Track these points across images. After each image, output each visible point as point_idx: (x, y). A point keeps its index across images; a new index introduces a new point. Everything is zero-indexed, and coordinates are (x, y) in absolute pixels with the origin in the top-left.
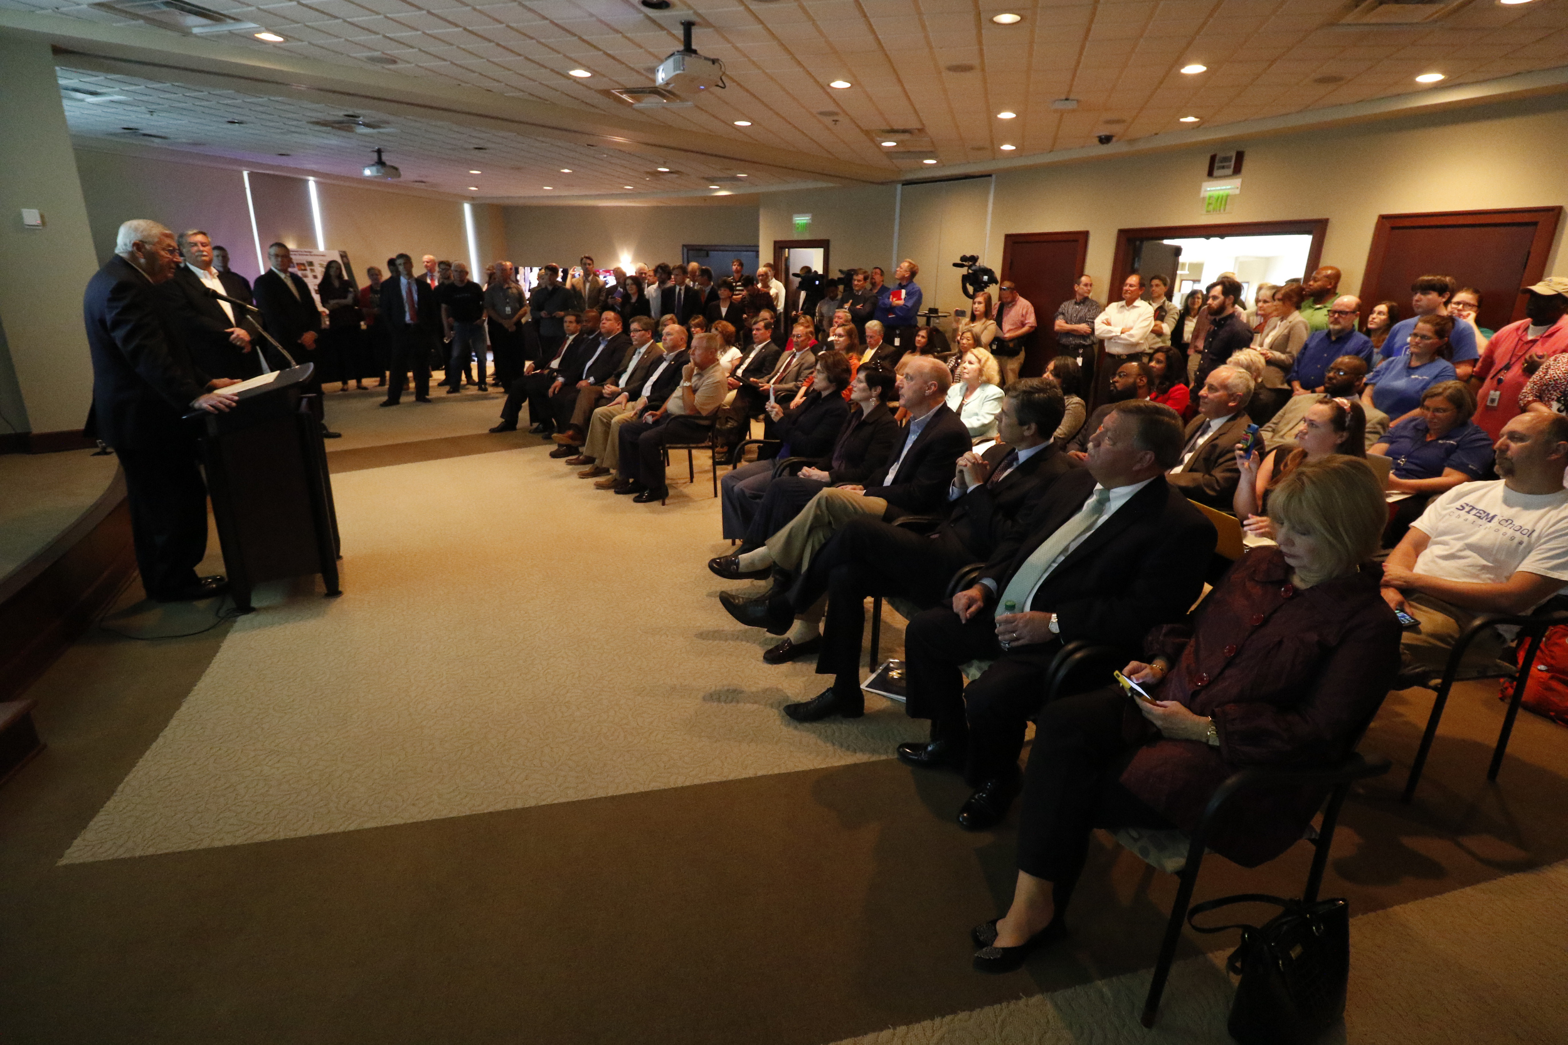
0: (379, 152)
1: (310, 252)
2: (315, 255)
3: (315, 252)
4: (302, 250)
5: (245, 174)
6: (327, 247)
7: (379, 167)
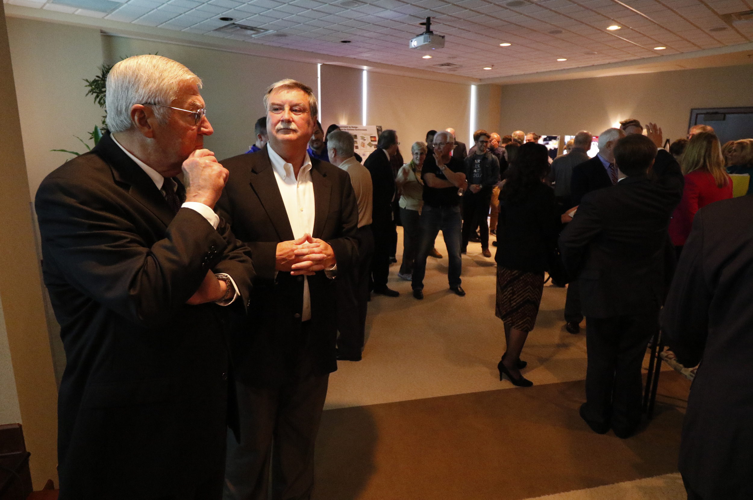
0: (428, 23)
1: (356, 127)
2: (359, 130)
3: (359, 127)
4: (350, 126)
5: (319, 66)
6: (368, 124)
7: (427, 35)
